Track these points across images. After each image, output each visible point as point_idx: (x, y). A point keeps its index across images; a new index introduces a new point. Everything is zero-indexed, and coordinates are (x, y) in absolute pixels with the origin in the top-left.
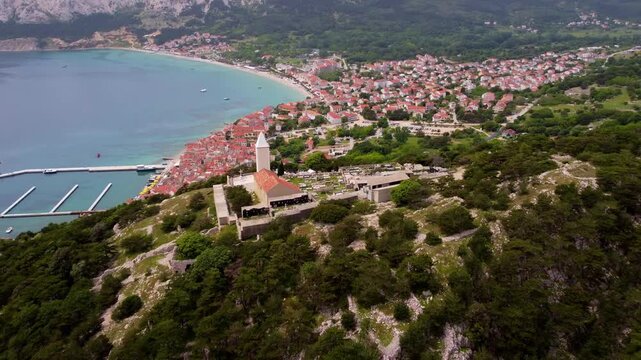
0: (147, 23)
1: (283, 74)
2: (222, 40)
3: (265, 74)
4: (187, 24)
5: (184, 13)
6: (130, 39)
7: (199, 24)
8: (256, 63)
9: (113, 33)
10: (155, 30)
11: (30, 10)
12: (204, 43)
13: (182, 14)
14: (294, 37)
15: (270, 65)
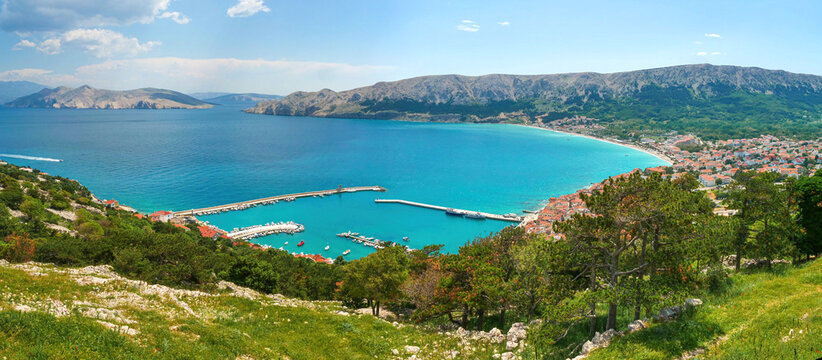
0: (540, 108)
1: (648, 146)
2: (595, 122)
3: (630, 147)
4: (570, 110)
5: (568, 103)
6: (525, 119)
7: (578, 110)
8: (623, 137)
9: (514, 113)
10: (544, 113)
11: (462, 96)
12: (581, 123)
13: (566, 103)
14: (654, 122)
15: (636, 140)
